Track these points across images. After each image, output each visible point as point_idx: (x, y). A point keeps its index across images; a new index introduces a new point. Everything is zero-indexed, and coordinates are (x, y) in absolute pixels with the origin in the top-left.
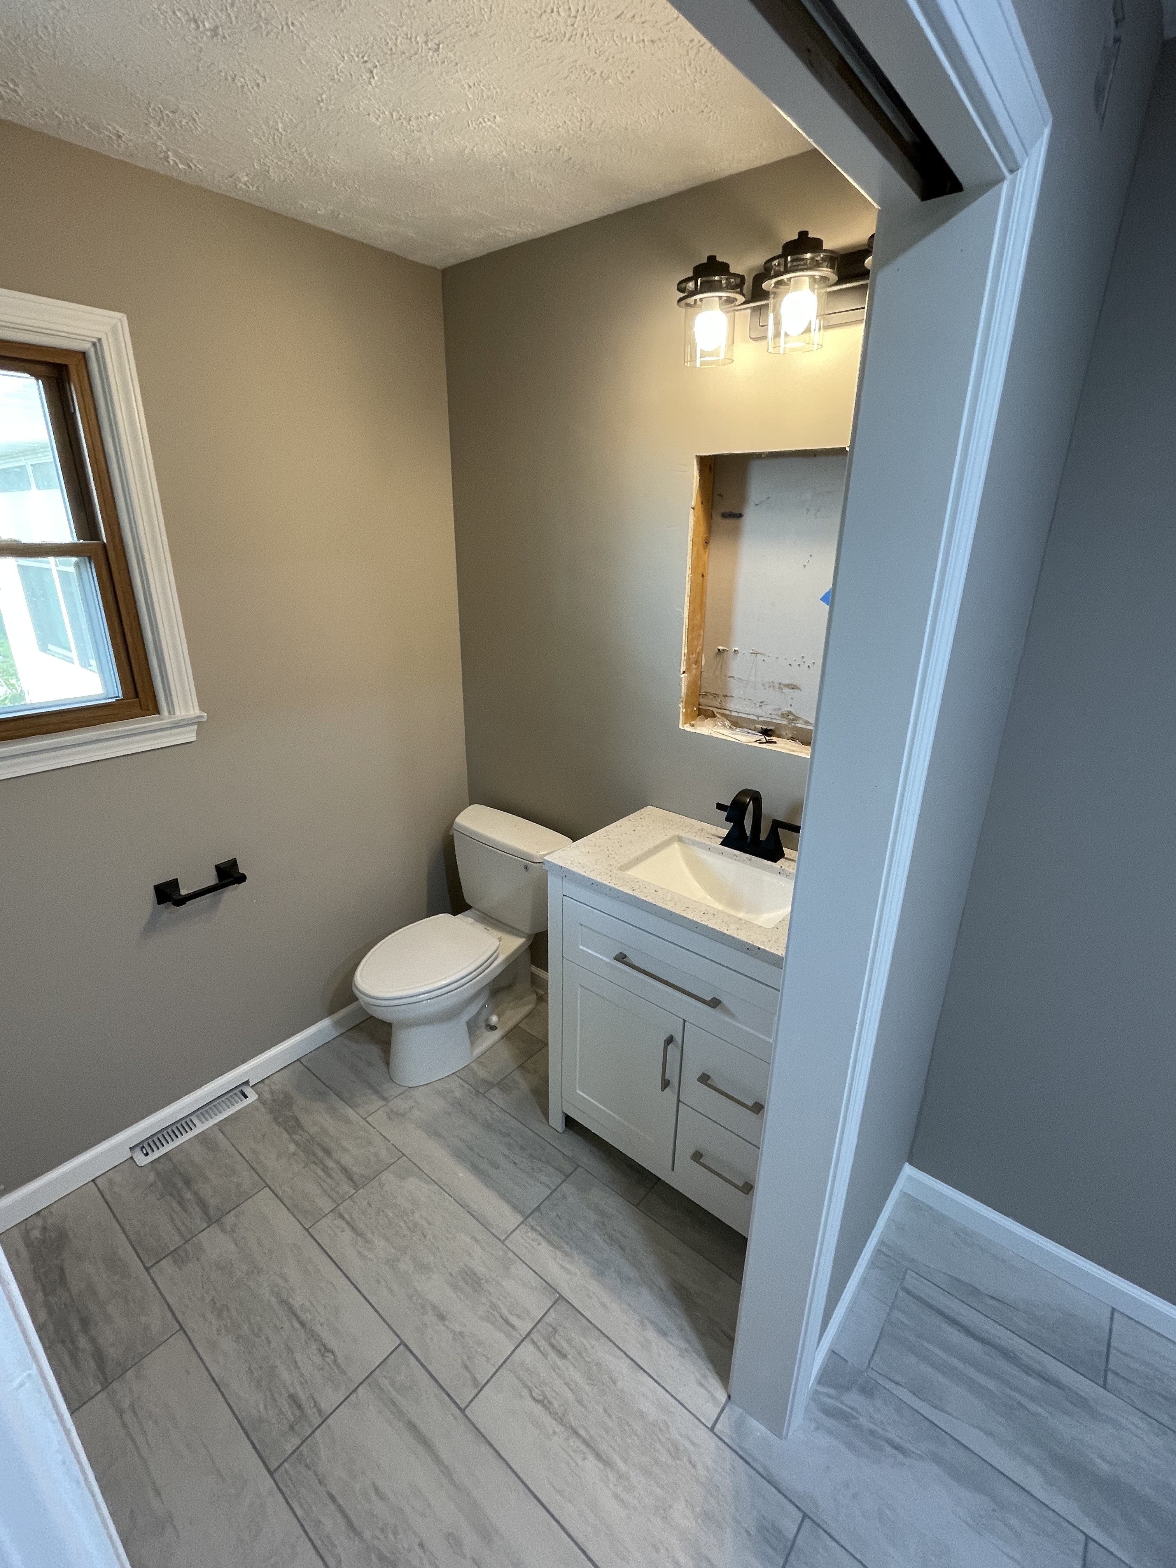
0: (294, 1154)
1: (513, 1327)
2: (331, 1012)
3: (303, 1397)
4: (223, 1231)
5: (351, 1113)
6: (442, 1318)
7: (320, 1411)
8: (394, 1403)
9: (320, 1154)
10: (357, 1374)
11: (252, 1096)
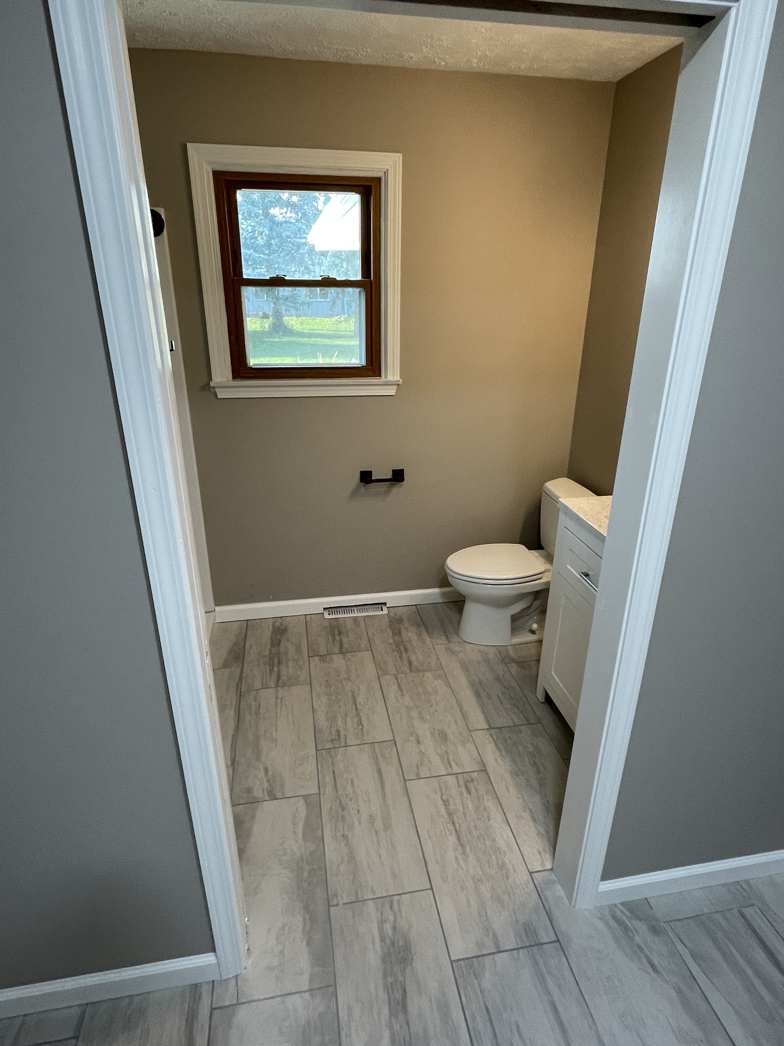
0: (391, 644)
1: (451, 766)
2: (440, 586)
3: (342, 733)
4: (344, 658)
5: (428, 640)
6: (418, 742)
7: (346, 742)
8: (377, 758)
9: (402, 649)
10: (368, 739)
11: (385, 611)
